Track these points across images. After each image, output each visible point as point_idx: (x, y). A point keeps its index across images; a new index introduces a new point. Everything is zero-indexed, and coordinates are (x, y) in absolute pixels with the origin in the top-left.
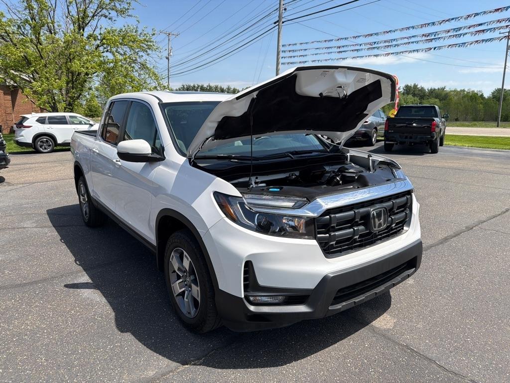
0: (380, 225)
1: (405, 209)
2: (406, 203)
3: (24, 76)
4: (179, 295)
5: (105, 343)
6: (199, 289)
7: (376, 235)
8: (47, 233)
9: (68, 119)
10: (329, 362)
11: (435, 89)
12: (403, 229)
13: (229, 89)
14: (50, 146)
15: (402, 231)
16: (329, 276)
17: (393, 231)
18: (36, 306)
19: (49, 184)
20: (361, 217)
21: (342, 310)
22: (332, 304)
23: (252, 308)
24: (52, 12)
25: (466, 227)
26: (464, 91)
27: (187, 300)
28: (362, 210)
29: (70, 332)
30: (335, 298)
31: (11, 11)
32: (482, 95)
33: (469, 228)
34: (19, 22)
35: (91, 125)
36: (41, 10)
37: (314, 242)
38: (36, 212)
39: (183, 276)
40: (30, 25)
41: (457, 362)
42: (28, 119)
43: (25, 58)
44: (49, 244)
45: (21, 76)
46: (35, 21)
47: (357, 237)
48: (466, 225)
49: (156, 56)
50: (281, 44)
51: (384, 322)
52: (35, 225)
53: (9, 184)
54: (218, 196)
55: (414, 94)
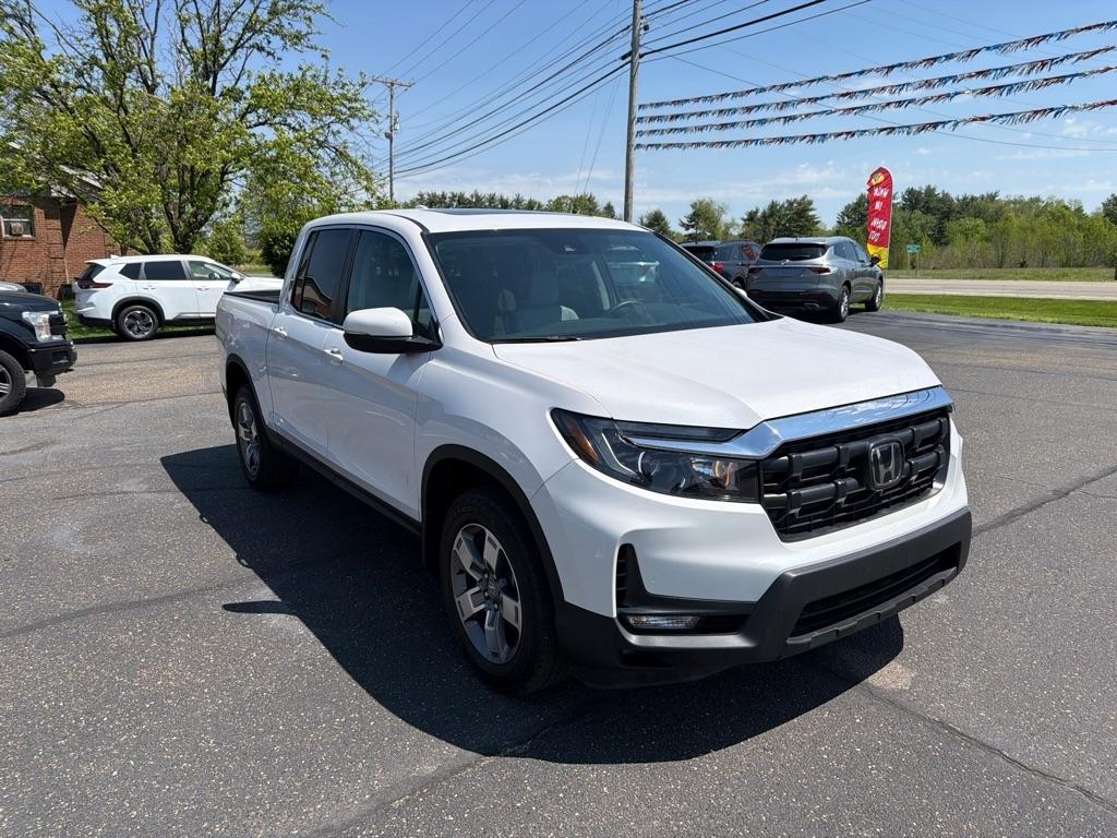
0: (888, 476)
1: (936, 446)
2: (939, 433)
3: (90, 179)
4: (472, 618)
5: (330, 712)
6: (519, 604)
7: (878, 498)
8: (173, 504)
9: (186, 267)
10: (785, 752)
11: (973, 199)
12: (931, 486)
13: (518, 201)
14: (149, 325)
15: (929, 492)
16: (789, 577)
17: (911, 491)
18: (180, 644)
19: (159, 404)
20: (851, 460)
21: (812, 646)
22: (793, 635)
23: (634, 639)
24: (149, 40)
25: (1055, 491)
26: (1037, 200)
27: (491, 629)
28: (853, 445)
29: (256, 693)
30: (799, 623)
31: (62, 41)
32: (1079, 210)
33: (1062, 494)
34: (79, 62)
35: (236, 281)
36: (126, 37)
37: (758, 509)
38: (142, 461)
39: (481, 580)
40: (102, 67)
41: (1047, 753)
42: (103, 268)
43: (92, 137)
44: (181, 524)
45: (84, 178)
46: (114, 59)
47: (842, 500)
48: (1054, 487)
49: (368, 132)
50: (636, 104)
51: (891, 677)
52: (145, 487)
53: (75, 405)
54: (560, 418)
55: (928, 208)
